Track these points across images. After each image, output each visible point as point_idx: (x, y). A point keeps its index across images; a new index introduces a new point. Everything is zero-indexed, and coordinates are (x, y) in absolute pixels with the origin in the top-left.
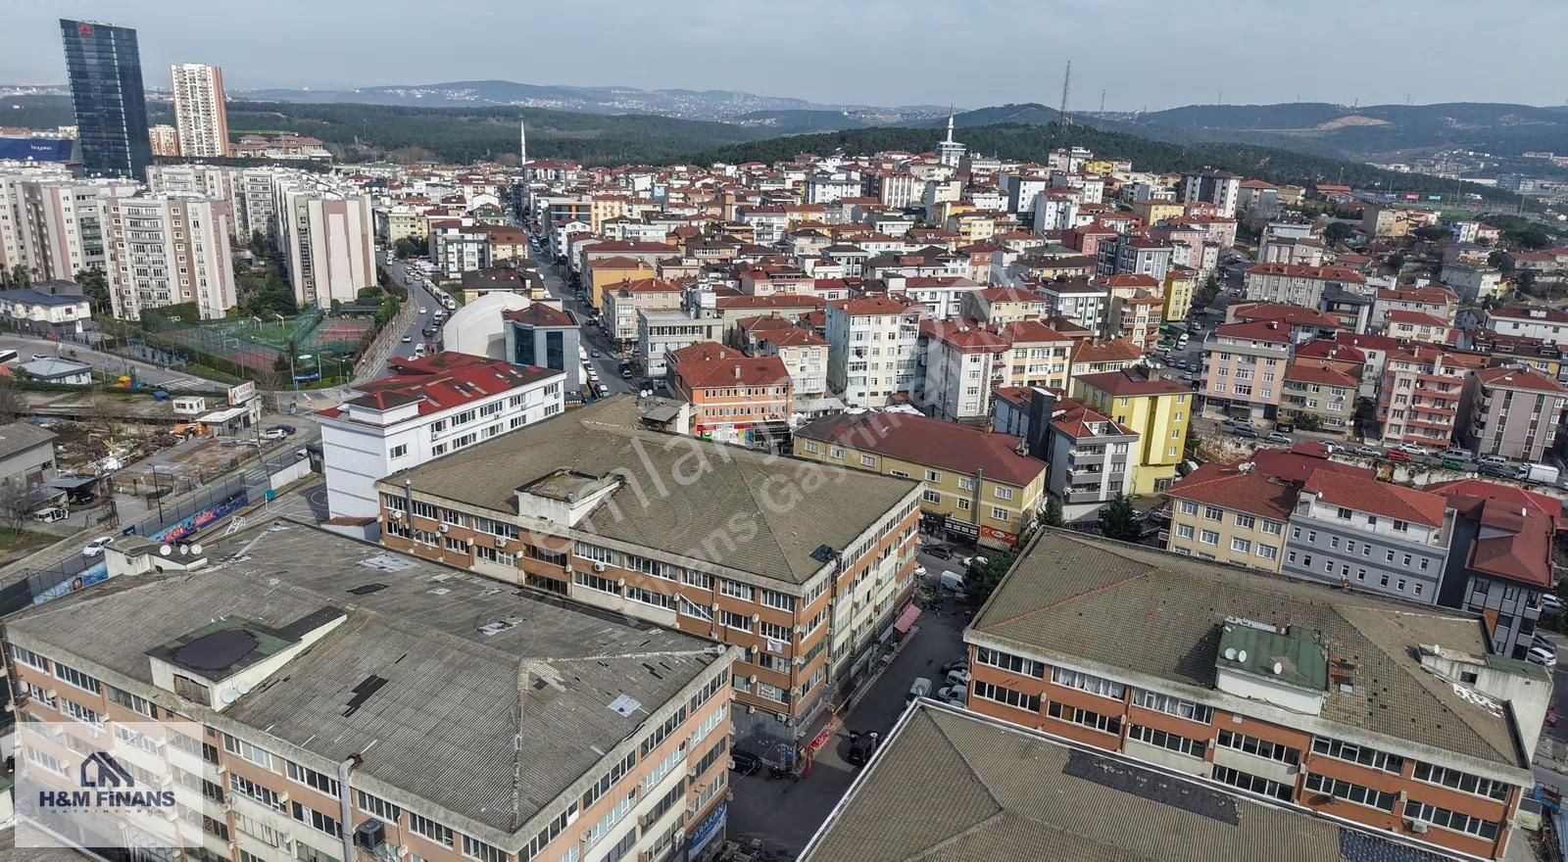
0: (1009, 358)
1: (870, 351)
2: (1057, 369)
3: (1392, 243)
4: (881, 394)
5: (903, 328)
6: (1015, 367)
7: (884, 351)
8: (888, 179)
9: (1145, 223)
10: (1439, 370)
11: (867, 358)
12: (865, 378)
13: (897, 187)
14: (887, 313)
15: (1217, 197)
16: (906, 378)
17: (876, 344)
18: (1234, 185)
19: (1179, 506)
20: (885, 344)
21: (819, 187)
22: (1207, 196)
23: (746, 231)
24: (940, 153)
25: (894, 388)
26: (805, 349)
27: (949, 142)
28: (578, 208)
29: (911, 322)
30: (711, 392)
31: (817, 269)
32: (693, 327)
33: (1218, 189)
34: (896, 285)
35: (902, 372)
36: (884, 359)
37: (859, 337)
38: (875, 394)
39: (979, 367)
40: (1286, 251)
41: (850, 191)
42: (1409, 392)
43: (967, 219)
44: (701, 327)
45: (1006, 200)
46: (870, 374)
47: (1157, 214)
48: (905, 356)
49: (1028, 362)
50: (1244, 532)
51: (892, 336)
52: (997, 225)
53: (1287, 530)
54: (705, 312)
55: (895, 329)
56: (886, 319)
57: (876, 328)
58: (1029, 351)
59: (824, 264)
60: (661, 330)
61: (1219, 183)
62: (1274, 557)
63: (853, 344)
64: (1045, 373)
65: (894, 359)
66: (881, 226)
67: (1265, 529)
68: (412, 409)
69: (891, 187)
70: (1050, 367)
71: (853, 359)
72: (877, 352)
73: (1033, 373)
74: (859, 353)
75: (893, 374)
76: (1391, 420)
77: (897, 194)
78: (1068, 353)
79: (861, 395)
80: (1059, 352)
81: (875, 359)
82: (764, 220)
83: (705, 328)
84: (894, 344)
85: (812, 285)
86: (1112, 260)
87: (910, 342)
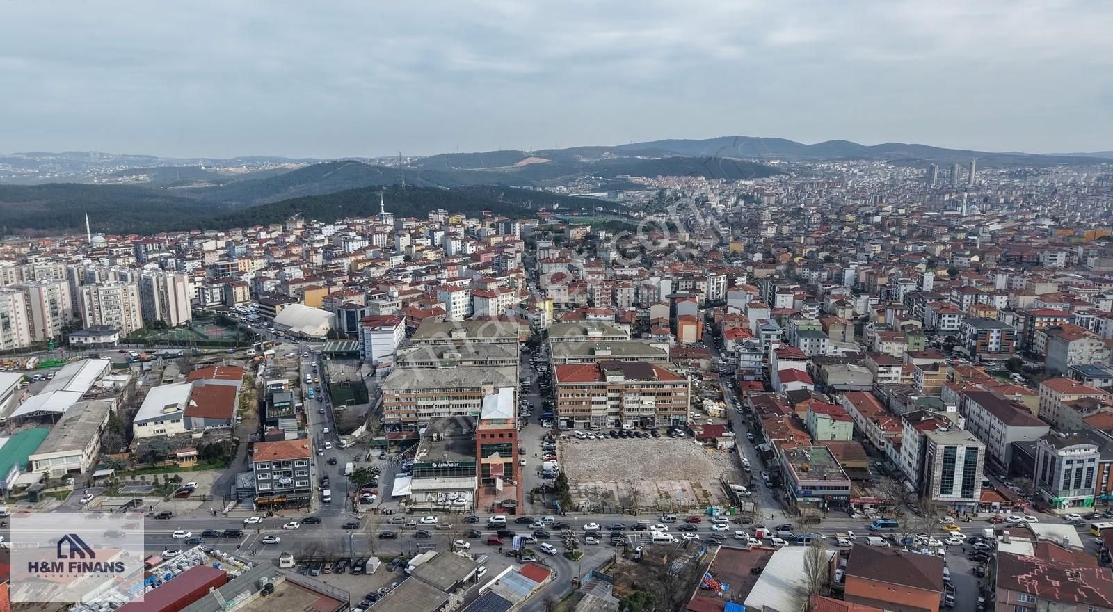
0: (500, 298)
1: (457, 303)
3: (577, 242)
5: (466, 294)
6: (502, 301)
7: (461, 302)
9: (489, 245)
10: (605, 286)
11: (457, 305)
15: (512, 231)
18: (517, 225)
20: (461, 300)
21: (350, 243)
22: (508, 231)
24: (382, 218)
25: (465, 313)
27: (383, 212)
28: (232, 265)
29: (467, 292)
33: (512, 228)
34: (443, 282)
35: (467, 308)
36: (461, 305)
37: (454, 298)
39: (493, 302)
40: (546, 252)
41: (364, 243)
42: (599, 293)
43: (425, 252)
45: (429, 240)
46: (458, 310)
47: (494, 241)
48: (467, 303)
49: (504, 299)
51: (463, 297)
52: (437, 253)
54: (395, 298)
55: (463, 295)
56: (461, 292)
57: (458, 295)
61: (512, 225)
63: (453, 301)
64: (509, 301)
65: (464, 304)
66: (392, 259)
71: (453, 305)
72: (459, 303)
73: (506, 302)
74: (454, 304)
75: (464, 309)
76: (597, 302)
77: (379, 242)
79: (456, 317)
80: (512, 295)
82: (340, 261)
83: (396, 304)
84: (463, 299)
86: (498, 264)
87: (468, 298)
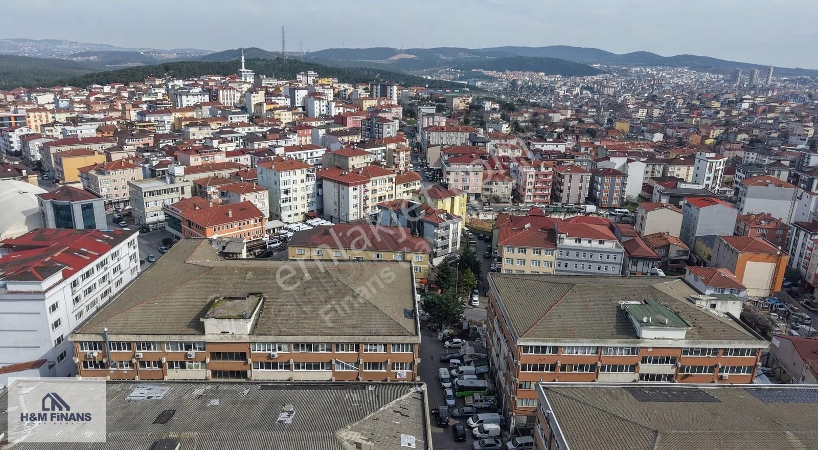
0: (370, 186)
1: (292, 191)
2: (390, 189)
3: (461, 113)
4: (300, 214)
5: (308, 176)
6: (372, 191)
7: (299, 190)
8: (221, 91)
9: (361, 109)
10: (543, 169)
11: (292, 195)
12: (291, 206)
13: (227, 95)
14: (299, 168)
15: (389, 95)
16: (312, 203)
17: (294, 186)
18: (395, 88)
19: (505, 249)
20: (299, 186)
21: (184, 97)
22: (384, 94)
23: (150, 126)
24: (240, 76)
25: (306, 210)
26: (255, 194)
27: (243, 69)
28: (16, 118)
29: (311, 172)
30: (217, 228)
31: (221, 145)
32: (172, 189)
33: (389, 91)
34: (279, 151)
35: (310, 200)
36: (299, 194)
37: (285, 183)
38: (297, 214)
39: (357, 193)
40: (431, 119)
41: (203, 98)
42: (532, 180)
43: (277, 112)
44: (177, 188)
45: (289, 100)
46: (293, 203)
47: (367, 104)
48: (310, 191)
49: (377, 187)
50: (537, 257)
51: (302, 181)
52: (293, 114)
53: (557, 252)
54: (178, 178)
55: (304, 177)
56: (299, 172)
57: (294, 178)
58: (378, 181)
59: (224, 142)
60: (151, 193)
61: (389, 88)
62: (551, 266)
63: (283, 187)
64: (385, 191)
65: (304, 194)
66: (231, 118)
67: (546, 254)
68: (59, 276)
69: (223, 96)
70: (387, 189)
71: (283, 196)
72: (295, 191)
73: (380, 193)
74: (286, 192)
75: (305, 202)
76: (527, 194)
77: (227, 99)
78: (394, 181)
79: (290, 216)
80: (391, 180)
81: (295, 195)
82: (159, 118)
83: (180, 189)
84: (304, 185)
85: (224, 155)
86: (370, 130)
87: (312, 183)
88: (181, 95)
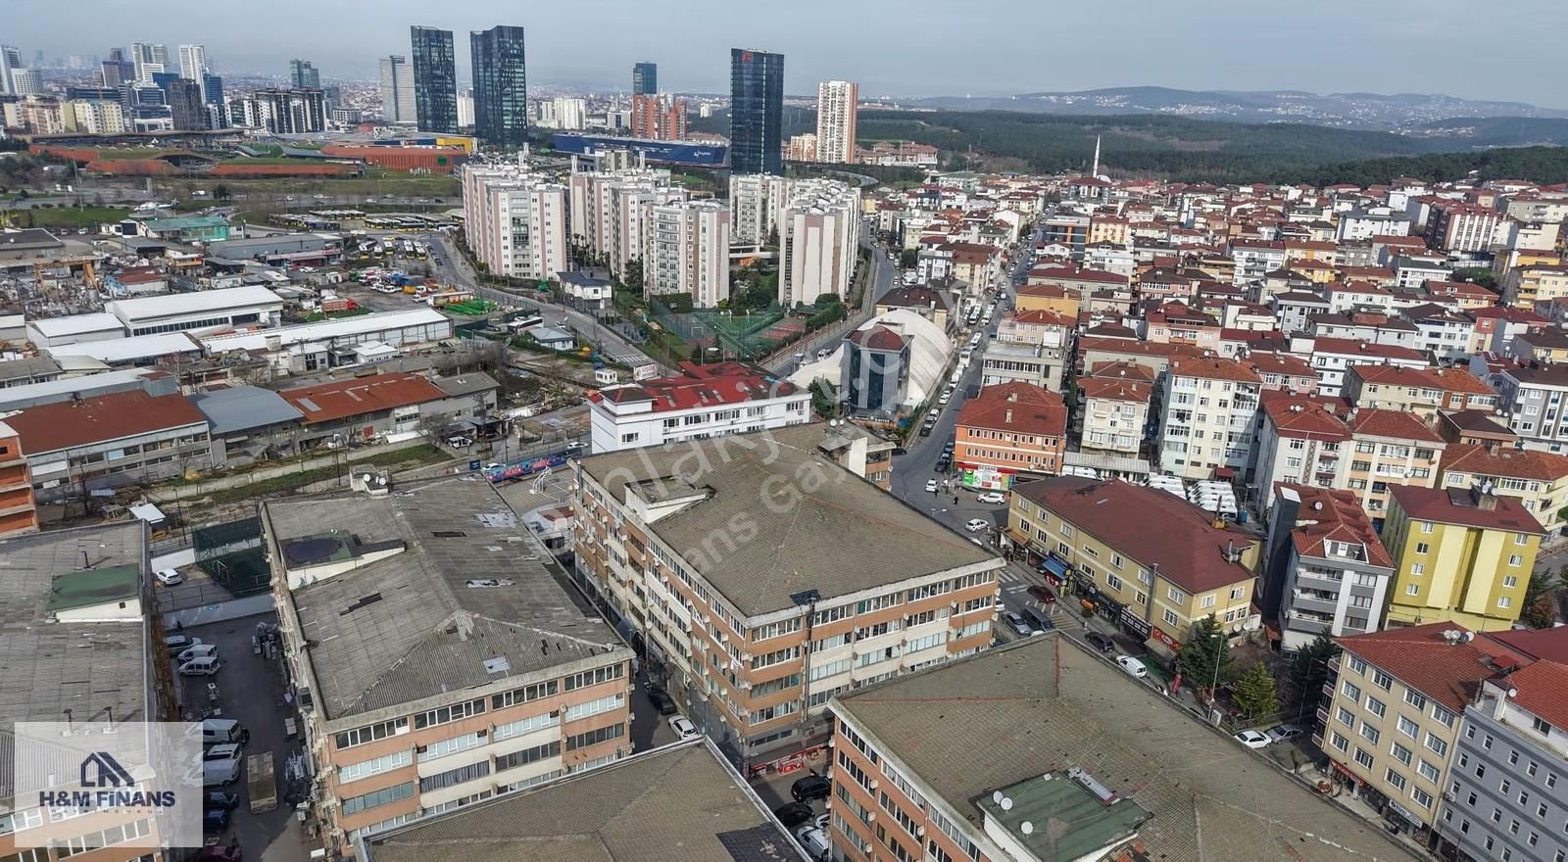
0: (1347, 451)
1: (1193, 416)
2: (1419, 473)
4: (1204, 466)
5: (1237, 396)
6: (1355, 463)
7: (1211, 419)
8: (1458, 217)
11: (1192, 424)
12: (1186, 445)
14: (1220, 378)
16: (1239, 453)
17: (1202, 410)
19: (1347, 660)
20: (1213, 411)
23: (1226, 266)
25: (1221, 461)
26: (1118, 404)
28: (1074, 229)
29: (1251, 391)
30: (975, 432)
31: (1242, 317)
32: (1031, 365)
35: (1233, 445)
36: (1210, 428)
37: (1183, 398)
38: (1197, 464)
39: (1301, 454)
41: (1392, 227)
44: (1039, 366)
46: (1192, 440)
48: (1239, 428)
49: (1375, 459)
50: (1412, 711)
51: (1223, 404)
53: (1460, 722)
55: (1229, 396)
56: (1218, 385)
57: (1205, 393)
58: (1378, 448)
59: (1251, 313)
62: (1443, 753)
63: (1174, 405)
64: (1401, 476)
65: (1224, 430)
66: (1406, 273)
67: (1437, 716)
68: (647, 406)
70: (1408, 470)
71: (1172, 421)
72: (1202, 418)
73: (1380, 474)
74: (1181, 416)
75: (1222, 445)
78: (1437, 456)
79: (1179, 462)
80: (1424, 453)
81: (1199, 426)
82: (1256, 255)
83: (1043, 368)
84: (1227, 412)
85: (1217, 334)
87: (1247, 413)
88: (1345, 217)
